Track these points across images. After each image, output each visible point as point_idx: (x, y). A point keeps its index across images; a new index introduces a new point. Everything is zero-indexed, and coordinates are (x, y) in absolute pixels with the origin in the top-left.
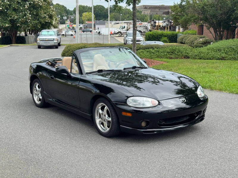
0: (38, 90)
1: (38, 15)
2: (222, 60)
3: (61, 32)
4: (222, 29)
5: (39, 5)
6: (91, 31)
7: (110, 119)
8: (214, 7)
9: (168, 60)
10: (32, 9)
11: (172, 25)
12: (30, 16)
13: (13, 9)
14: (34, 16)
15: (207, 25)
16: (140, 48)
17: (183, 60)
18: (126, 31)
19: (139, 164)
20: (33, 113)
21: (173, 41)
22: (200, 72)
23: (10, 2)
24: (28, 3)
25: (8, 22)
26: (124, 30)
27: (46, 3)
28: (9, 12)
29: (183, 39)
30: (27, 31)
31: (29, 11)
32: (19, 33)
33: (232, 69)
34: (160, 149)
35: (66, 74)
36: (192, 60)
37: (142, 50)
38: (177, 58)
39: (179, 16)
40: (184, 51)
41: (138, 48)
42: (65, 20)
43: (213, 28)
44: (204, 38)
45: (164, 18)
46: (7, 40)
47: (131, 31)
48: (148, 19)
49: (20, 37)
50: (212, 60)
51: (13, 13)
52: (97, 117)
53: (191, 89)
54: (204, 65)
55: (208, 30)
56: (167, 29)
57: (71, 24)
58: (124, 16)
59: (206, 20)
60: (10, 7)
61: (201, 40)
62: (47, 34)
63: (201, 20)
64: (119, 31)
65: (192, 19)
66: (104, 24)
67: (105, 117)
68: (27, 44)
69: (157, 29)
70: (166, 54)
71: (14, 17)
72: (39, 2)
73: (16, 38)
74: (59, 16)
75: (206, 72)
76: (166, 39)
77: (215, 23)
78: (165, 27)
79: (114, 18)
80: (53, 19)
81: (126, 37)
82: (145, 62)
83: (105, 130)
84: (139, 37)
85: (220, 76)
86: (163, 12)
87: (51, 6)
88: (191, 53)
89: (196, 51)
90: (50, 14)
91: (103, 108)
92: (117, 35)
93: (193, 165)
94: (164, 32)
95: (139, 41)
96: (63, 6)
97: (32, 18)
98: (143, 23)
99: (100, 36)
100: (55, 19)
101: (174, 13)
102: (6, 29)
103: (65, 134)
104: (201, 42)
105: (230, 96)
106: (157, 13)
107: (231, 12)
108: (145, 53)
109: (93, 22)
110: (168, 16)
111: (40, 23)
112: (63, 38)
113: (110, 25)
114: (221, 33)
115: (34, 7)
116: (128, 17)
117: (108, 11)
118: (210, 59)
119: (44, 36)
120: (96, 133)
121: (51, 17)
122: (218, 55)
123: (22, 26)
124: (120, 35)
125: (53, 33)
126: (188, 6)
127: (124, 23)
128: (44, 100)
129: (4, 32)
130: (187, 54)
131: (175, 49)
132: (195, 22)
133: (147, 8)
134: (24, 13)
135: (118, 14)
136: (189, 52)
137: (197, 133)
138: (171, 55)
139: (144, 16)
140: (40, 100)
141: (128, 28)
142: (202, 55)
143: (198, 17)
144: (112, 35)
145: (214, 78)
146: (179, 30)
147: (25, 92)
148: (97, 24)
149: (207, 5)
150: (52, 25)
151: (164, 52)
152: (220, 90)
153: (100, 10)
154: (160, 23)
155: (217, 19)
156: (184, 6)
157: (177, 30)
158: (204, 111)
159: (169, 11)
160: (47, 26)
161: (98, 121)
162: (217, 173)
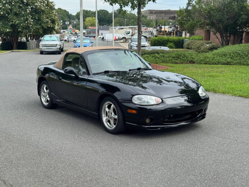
0: (46, 91)
1: (40, 20)
2: (227, 65)
3: (64, 38)
4: (229, 34)
5: (42, 9)
6: (94, 37)
7: (116, 117)
8: (220, 11)
9: (174, 65)
10: (33, 14)
11: (179, 30)
12: (32, 20)
13: (14, 13)
14: (36, 21)
15: (213, 30)
16: (145, 53)
17: (188, 65)
18: (131, 37)
19: (144, 155)
20: (41, 113)
21: (179, 47)
22: (205, 76)
23: (12, 7)
24: (30, 7)
25: (9, 27)
26: (128, 36)
27: (49, 8)
28: (10, 16)
29: (189, 44)
30: (28, 37)
31: (31, 15)
32: (20, 38)
33: (237, 73)
34: (163, 144)
35: (74, 75)
36: (197, 65)
37: (147, 55)
38: (182, 63)
39: (185, 20)
40: (189, 56)
41: (143, 53)
42: (67, 26)
43: (219, 33)
44: (211, 44)
45: (171, 24)
46: (8, 46)
47: (136, 37)
48: (154, 24)
49: (21, 42)
50: (218, 65)
51: (15, 17)
52: (103, 115)
53: (194, 89)
54: (209, 69)
55: (214, 35)
56: (173, 34)
57: (73, 29)
58: (129, 21)
59: (212, 24)
60: (11, 12)
61: (208, 46)
62: (49, 39)
63: (207, 25)
64: (124, 36)
65: (198, 24)
66: (108, 29)
67: (112, 115)
68: (29, 50)
69: (163, 35)
70: (171, 59)
71: (15, 22)
72: (41, 7)
73: (17, 43)
74: (62, 21)
75: (210, 76)
76: (172, 44)
77: (221, 28)
78: (171, 32)
79: (118, 23)
80: (55, 24)
81: (131, 42)
82: (150, 65)
83: (111, 127)
84: (144, 43)
85: (224, 80)
86: (168, 17)
87: (53, 10)
88: (197, 58)
89: (202, 56)
90: (52, 18)
91: (109, 107)
92: (122, 41)
93: (193, 156)
94: (170, 37)
95: (144, 47)
96: (65, 11)
97: (34, 23)
98: (148, 28)
99: (104, 42)
100: (58, 25)
101: (180, 18)
102: (7, 34)
103: (73, 131)
104: (208, 48)
105: (233, 98)
106: (163, 18)
107: (238, 16)
108: (150, 58)
109: (97, 28)
110: (174, 21)
111: (43, 27)
112: (66, 44)
113: (114, 30)
114: (228, 38)
115: (36, 11)
116: (133, 22)
117: (112, 16)
118: (216, 64)
119: (46, 41)
120: (103, 131)
121: (53, 22)
122: (223, 60)
123: (24, 31)
124: (125, 41)
125: (56, 39)
126: (193, 10)
127: (129, 28)
128: (52, 102)
129: (5, 37)
130: (193, 58)
131: (181, 54)
132: (201, 27)
133: (153, 12)
134: (25, 18)
135: (122, 19)
136: (195, 57)
137: (198, 130)
138: (176, 60)
139: (150, 21)
140: (48, 101)
141: (133, 34)
142: (208, 60)
143: (204, 22)
144: (116, 41)
145: (218, 81)
146: (185, 35)
147: (32, 95)
148: (101, 29)
149: (214, 10)
150: (55, 30)
151: (169, 57)
152: (224, 93)
153: (104, 15)
154: (166, 28)
155: (224, 24)
156: (190, 11)
157: (184, 35)
158: (205, 110)
159: (175, 16)
160: (49, 31)
161: (104, 119)
162: (215, 162)
